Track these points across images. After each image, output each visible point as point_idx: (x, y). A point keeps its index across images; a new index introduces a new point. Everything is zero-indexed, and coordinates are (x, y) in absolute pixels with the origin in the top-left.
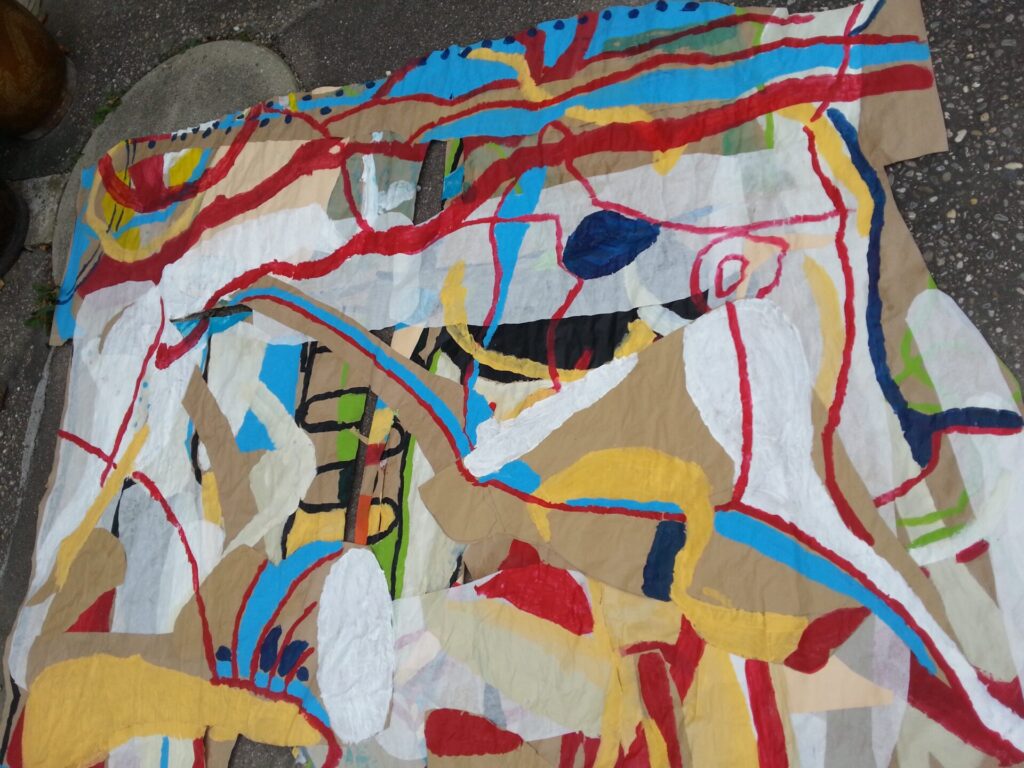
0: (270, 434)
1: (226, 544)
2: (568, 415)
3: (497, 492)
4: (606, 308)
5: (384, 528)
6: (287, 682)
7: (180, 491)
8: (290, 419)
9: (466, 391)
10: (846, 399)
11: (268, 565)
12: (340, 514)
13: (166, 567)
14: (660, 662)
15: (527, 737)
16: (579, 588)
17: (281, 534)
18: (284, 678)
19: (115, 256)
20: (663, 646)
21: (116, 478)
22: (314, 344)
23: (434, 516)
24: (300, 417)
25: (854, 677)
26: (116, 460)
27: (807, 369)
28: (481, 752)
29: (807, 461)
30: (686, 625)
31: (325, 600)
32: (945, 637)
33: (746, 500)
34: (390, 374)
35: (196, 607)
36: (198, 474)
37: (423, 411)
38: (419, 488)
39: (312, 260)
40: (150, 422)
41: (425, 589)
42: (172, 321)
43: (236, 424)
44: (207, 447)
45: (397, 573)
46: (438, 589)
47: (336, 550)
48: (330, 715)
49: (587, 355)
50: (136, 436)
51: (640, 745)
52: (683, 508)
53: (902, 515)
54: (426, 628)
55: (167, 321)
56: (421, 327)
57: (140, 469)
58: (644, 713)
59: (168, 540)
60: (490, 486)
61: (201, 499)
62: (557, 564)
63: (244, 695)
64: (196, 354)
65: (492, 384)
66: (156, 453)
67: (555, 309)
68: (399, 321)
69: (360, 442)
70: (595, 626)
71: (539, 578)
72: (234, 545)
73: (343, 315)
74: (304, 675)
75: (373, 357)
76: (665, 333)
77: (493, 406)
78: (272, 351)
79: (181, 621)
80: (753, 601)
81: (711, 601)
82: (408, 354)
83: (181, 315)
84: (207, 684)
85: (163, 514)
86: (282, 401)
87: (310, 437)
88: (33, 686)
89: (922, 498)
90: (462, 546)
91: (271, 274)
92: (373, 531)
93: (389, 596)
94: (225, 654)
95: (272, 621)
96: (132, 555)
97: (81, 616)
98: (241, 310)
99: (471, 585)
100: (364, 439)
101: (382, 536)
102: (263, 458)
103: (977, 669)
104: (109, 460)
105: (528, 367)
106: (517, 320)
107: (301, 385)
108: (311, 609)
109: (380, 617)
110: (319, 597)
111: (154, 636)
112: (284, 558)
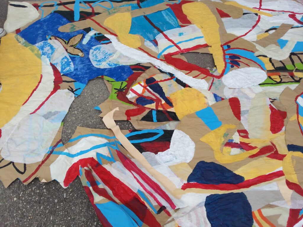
0: (284, 47)
1: (253, 42)
3: (296, 106)
5: (275, 80)
6: (229, 63)
7: (261, 28)
8: (291, 51)
11: (253, 53)
12: (272, 68)
13: (241, 28)
14: (273, 150)
15: (241, 121)
16: (281, 130)
17: (262, 55)
18: (230, 62)
20: (277, 151)
21: (256, 11)
23: (283, 91)
24: (292, 54)
25: (290, 196)
26: (261, 10)
28: (233, 111)
30: (285, 156)
31: (251, 68)
35: (236, 38)
36: (267, 31)
38: (288, 87)
40: (274, 16)
41: (265, 92)
43: (284, 38)
44: (275, 32)
45: (266, 85)
46: (266, 95)
47: (264, 69)
48: (227, 75)
50: (269, 14)
51: (252, 148)
54: (256, 94)
57: (261, 17)
58: (260, 148)
59: (248, 27)
60: (296, 104)
61: (261, 33)
62: (285, 123)
63: (222, 54)
64: (296, 24)
66: (267, 20)
69: (293, 70)
70: (274, 134)
71: (280, 119)
72: (255, 44)
74: (232, 67)
79: (231, 35)
80: (297, 170)
81: (293, 161)
84: (220, 44)
85: (254, 25)
86: (294, 48)
87: (288, 57)
88: (200, 2)
90: (278, 99)
92: (272, 77)
93: (259, 84)
94: (229, 47)
95: (241, 57)
96: (241, 19)
97: (221, 10)
99: (271, 103)
100: (294, 71)
101: (272, 79)
102: (278, 47)
104: (260, 8)
107: (300, 53)
108: (248, 65)
109: (253, 82)
110: (252, 67)
111: (225, 29)
112: (257, 56)
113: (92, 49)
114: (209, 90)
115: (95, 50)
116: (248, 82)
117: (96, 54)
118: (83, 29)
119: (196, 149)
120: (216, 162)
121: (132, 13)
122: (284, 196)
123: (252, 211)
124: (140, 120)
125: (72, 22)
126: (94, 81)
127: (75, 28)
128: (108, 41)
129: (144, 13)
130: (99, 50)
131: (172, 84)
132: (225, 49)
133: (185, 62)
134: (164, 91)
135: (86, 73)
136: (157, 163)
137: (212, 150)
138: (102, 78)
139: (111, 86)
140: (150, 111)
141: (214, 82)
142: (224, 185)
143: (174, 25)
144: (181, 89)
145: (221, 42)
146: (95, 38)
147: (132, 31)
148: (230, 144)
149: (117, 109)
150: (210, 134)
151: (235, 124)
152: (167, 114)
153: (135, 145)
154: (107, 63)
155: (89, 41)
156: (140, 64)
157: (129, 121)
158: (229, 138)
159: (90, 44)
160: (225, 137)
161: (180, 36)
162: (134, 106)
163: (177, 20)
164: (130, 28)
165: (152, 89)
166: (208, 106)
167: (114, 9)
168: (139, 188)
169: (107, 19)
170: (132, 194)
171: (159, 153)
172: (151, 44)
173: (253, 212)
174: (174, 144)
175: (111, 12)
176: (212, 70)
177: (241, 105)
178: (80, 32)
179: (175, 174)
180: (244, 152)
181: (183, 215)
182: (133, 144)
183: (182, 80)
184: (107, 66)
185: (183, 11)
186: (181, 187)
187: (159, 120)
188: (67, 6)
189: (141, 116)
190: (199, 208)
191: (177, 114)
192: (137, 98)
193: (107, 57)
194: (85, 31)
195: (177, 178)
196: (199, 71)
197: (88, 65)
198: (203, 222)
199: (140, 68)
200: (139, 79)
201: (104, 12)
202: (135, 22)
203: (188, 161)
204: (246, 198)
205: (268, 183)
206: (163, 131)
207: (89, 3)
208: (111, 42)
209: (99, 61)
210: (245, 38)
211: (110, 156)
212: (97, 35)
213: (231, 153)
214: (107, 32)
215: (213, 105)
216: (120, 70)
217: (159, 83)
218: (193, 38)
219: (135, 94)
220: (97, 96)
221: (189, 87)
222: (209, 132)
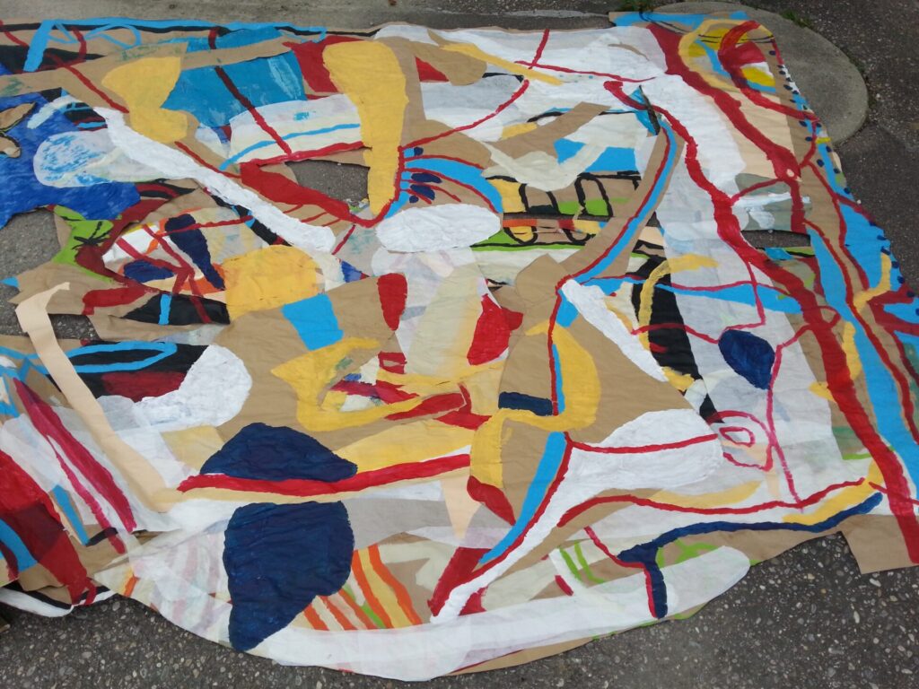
0: (570, 159)
1: (489, 143)
2: (616, 341)
3: (554, 301)
4: (698, 359)
5: (516, 236)
6: (407, 191)
7: (521, 110)
8: (583, 170)
9: (622, 277)
10: (658, 510)
11: (480, 170)
12: (521, 208)
13: (468, 110)
14: (458, 405)
15: (397, 333)
16: (498, 356)
17: (503, 175)
18: (409, 188)
19: (682, 43)
20: (469, 406)
21: (522, 70)
22: (639, 178)
23: (530, 266)
24: (585, 176)
25: (470, 517)
26: (535, 68)
27: (675, 486)
28: (383, 307)
29: (609, 486)
30: (486, 418)
31: (463, 207)
32: (505, 570)
33: (575, 451)
34: (625, 228)
35: (447, 131)
36: (533, 119)
37: (602, 252)
38: (547, 254)
39: (702, 169)
40: (565, 85)
41: (481, 264)
42: (640, 87)
43: (572, 138)
44: (554, 121)
45: (488, 247)
46: (483, 272)
47: (496, 209)
48: (392, 218)
49: (662, 349)
50: (553, 77)
51: (404, 397)
52: (563, 414)
53: (581, 543)
54: (456, 268)
55: (639, 84)
56: (664, 244)
57: (531, 84)
58: (425, 397)
59: (486, 108)
60: (557, 297)
61: (518, 123)
62: (511, 341)
63: (395, 165)
64: (618, 105)
65: (629, 293)
66: (543, 92)
67: (692, 327)
68: (666, 230)
69: (573, 215)
70: (475, 366)
71: (500, 331)
72: (490, 148)
73: (664, 194)
74: (413, 200)
75: (637, 215)
76: (686, 397)
77: (613, 295)
78: (629, 153)
79: (434, 123)
80: (507, 456)
81: (504, 432)
82: (642, 238)
83: (645, 92)
84: (397, 145)
85: (503, 102)
86: (594, 164)
87: (571, 184)
88: (377, 42)
89: (594, 556)
90: (513, 284)
91: (686, 143)
92: (513, 230)
93: (472, 243)
94: (418, 152)
95: (444, 177)
96: (472, 88)
97: (426, 64)
98: (656, 128)
99: (488, 292)
100: (576, 216)
101: (511, 235)
102: (551, 158)
103: (487, 587)
104: (534, 64)
105: (646, 312)
106: (679, 304)
107: (607, 173)
108: (456, 199)
109: (458, 240)
110: (465, 203)
111: (423, 108)
112: (487, 179)
113: (49, 140)
114: (333, 254)
115: (55, 143)
116: (445, 238)
117: (54, 153)
118: (40, 90)
119: (252, 393)
120: (294, 428)
121: (186, 58)
122: (453, 517)
123: (354, 549)
124: (121, 318)
125: (14, 73)
126: (30, 217)
127: (18, 87)
128: (100, 124)
129: (219, 61)
130: (68, 143)
131: (238, 235)
132: (405, 157)
133: (290, 182)
134: (210, 249)
135: (11, 198)
136: (131, 423)
137: (295, 397)
138: (50, 211)
139: (69, 230)
140: (155, 297)
141: (354, 234)
142: (298, 482)
143: (289, 94)
144: (261, 248)
145: (403, 139)
146: (66, 115)
147: (172, 102)
148: (350, 385)
149: (66, 286)
150: (300, 358)
151: (378, 339)
152: (198, 307)
153: (85, 377)
154: (76, 175)
155: (48, 121)
156: (166, 182)
157: (89, 316)
158: (348, 371)
159: (46, 130)
160: (341, 368)
161: (299, 122)
162: (115, 282)
163: (301, 83)
164: (168, 94)
165: (175, 242)
166: (320, 292)
167: (140, 48)
168: (61, 481)
169: (115, 70)
170: (33, 494)
171: (144, 399)
172: (215, 135)
173: (357, 551)
174: (195, 379)
175: (129, 55)
176: (355, 204)
177: (410, 293)
178: (29, 97)
179: (172, 453)
180: (377, 405)
181: (156, 550)
182: (82, 376)
183: (268, 226)
184: (74, 183)
185: (325, 61)
186: (178, 483)
187: (175, 320)
188: (15, 34)
189: (125, 309)
190: (208, 536)
191: (229, 308)
192: (129, 264)
193: (81, 161)
194: (43, 98)
195: (176, 462)
196: (322, 206)
197: (23, 177)
198: (208, 571)
199: (162, 190)
200: (151, 215)
201: (111, 53)
202: (188, 81)
203: (220, 423)
204: (347, 516)
205: (419, 483)
206: (176, 347)
207: (76, 28)
208: (105, 126)
209: (59, 170)
210: (471, 133)
211: (7, 401)
212: (73, 108)
213: (344, 408)
214: (104, 101)
215: (333, 291)
216: (105, 194)
217: (202, 229)
218: (332, 126)
219: (127, 252)
220: (24, 254)
221: (285, 243)
222: (300, 353)
